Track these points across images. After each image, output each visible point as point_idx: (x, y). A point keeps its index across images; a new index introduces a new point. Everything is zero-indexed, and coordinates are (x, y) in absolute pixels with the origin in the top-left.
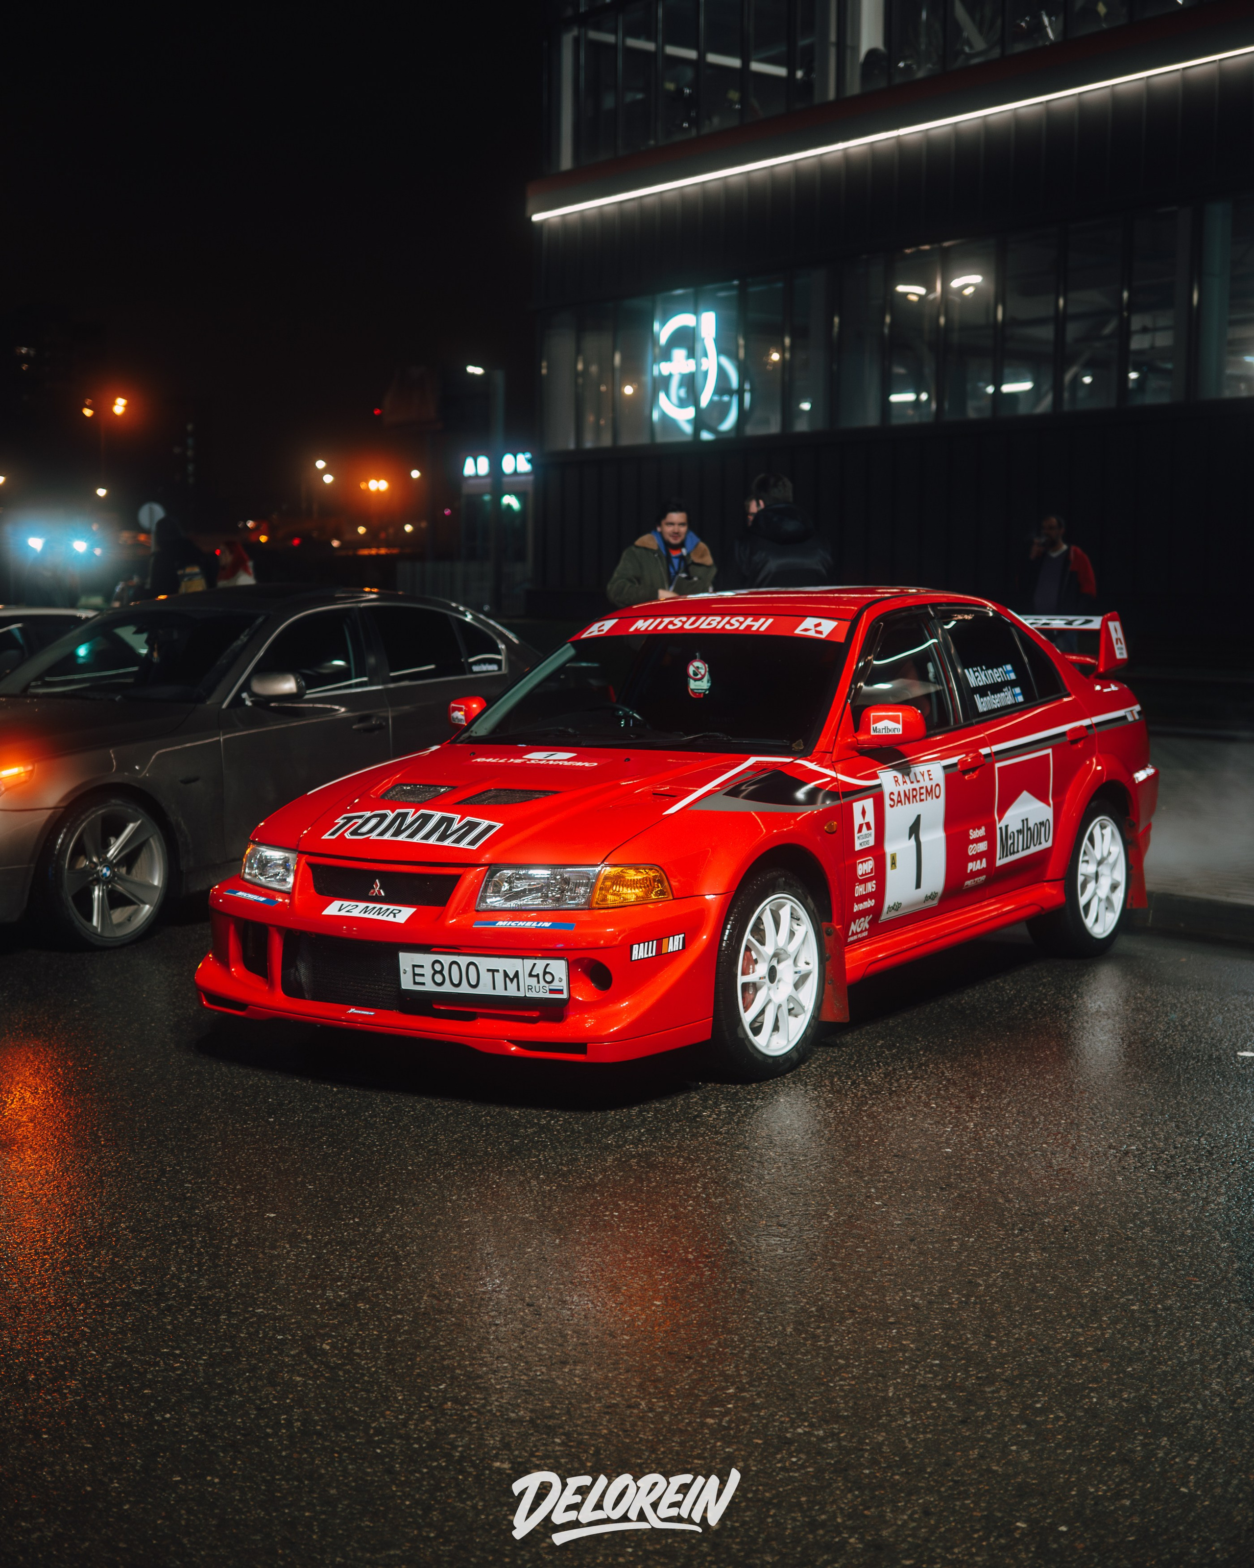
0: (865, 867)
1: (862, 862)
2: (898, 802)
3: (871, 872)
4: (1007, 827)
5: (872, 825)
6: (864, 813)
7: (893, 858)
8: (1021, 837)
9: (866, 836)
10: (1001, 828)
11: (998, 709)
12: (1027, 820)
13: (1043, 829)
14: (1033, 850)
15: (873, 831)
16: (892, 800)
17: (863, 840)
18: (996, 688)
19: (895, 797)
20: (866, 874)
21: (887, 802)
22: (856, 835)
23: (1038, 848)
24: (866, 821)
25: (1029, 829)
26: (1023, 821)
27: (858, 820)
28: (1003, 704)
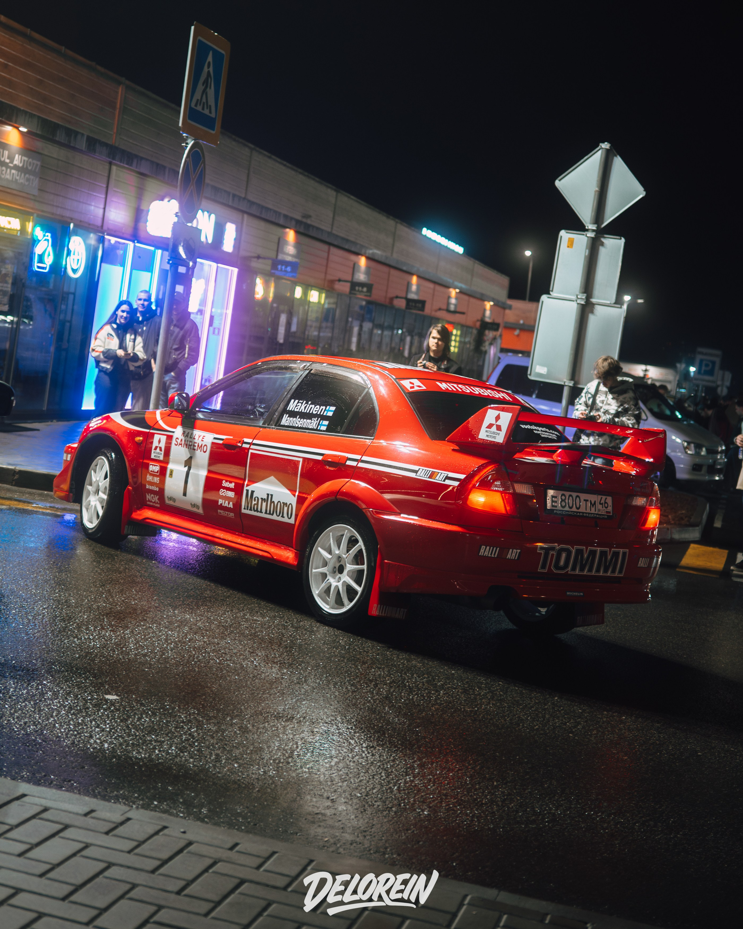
0: (154, 468)
1: (153, 465)
2: (180, 444)
3: (157, 472)
4: (253, 492)
5: (163, 449)
6: (159, 442)
7: (171, 472)
8: (264, 504)
9: (158, 453)
10: (247, 491)
11: (298, 428)
12: (272, 495)
13: (286, 509)
14: (274, 517)
15: (163, 452)
16: (177, 441)
17: (157, 454)
18: (308, 416)
19: (179, 441)
20: (153, 472)
21: (174, 442)
22: (153, 451)
23: (280, 519)
24: (160, 445)
25: (272, 502)
26: (268, 495)
27: (155, 443)
28: (304, 426)
